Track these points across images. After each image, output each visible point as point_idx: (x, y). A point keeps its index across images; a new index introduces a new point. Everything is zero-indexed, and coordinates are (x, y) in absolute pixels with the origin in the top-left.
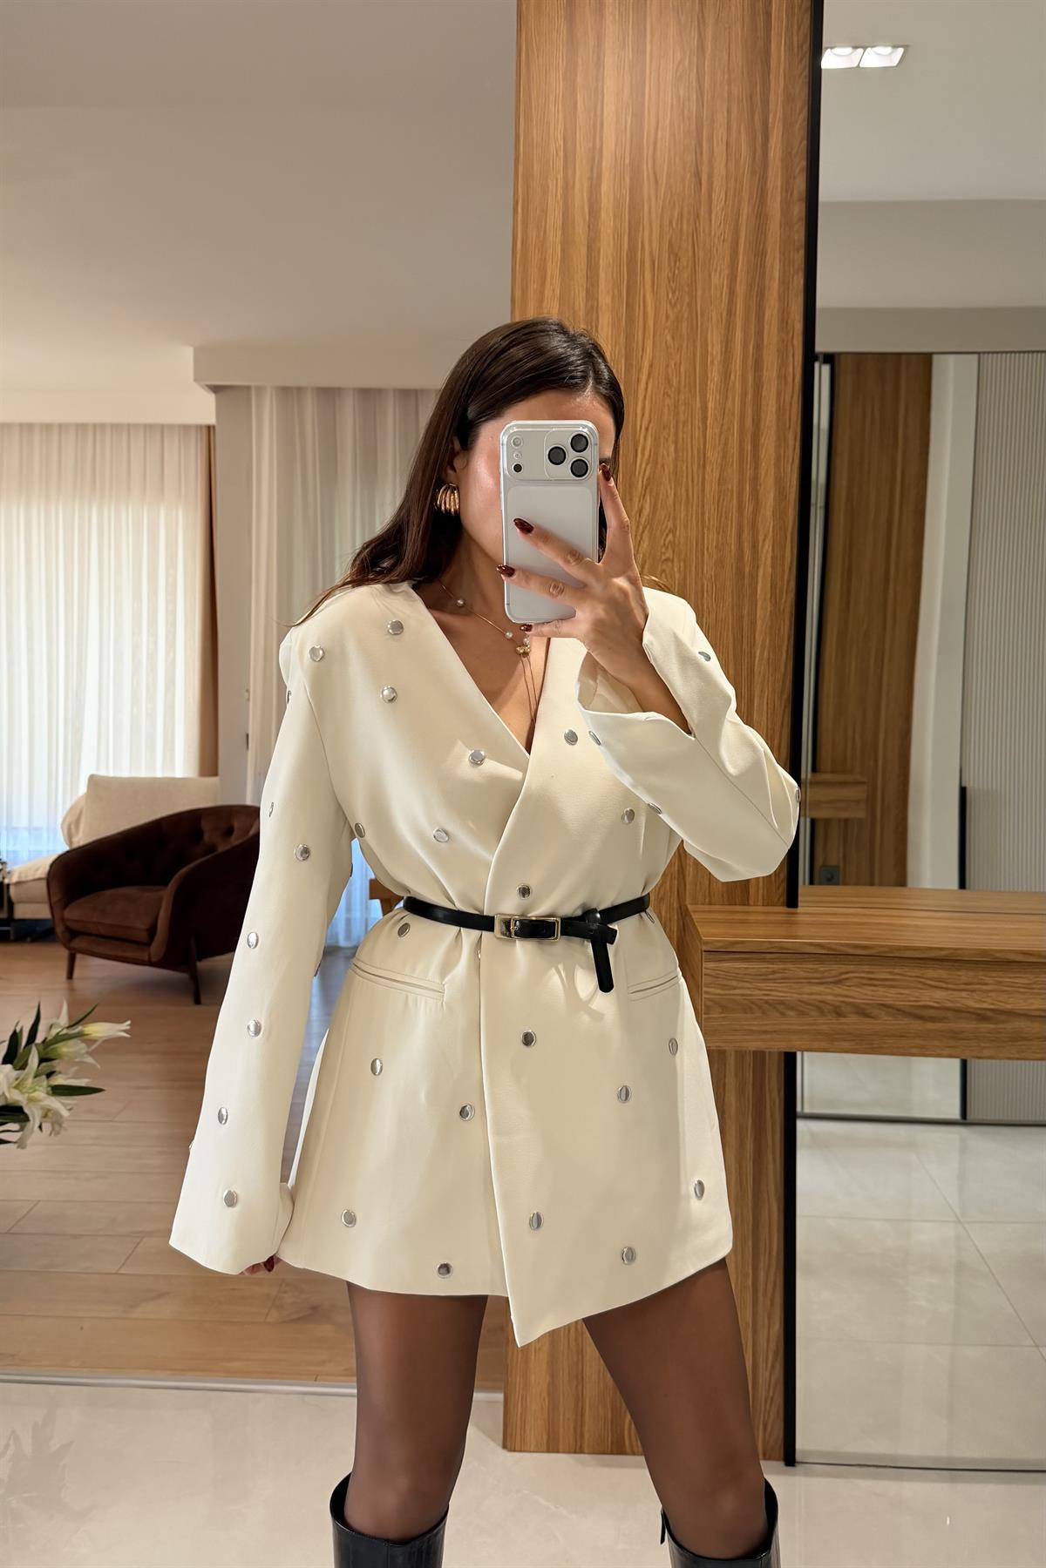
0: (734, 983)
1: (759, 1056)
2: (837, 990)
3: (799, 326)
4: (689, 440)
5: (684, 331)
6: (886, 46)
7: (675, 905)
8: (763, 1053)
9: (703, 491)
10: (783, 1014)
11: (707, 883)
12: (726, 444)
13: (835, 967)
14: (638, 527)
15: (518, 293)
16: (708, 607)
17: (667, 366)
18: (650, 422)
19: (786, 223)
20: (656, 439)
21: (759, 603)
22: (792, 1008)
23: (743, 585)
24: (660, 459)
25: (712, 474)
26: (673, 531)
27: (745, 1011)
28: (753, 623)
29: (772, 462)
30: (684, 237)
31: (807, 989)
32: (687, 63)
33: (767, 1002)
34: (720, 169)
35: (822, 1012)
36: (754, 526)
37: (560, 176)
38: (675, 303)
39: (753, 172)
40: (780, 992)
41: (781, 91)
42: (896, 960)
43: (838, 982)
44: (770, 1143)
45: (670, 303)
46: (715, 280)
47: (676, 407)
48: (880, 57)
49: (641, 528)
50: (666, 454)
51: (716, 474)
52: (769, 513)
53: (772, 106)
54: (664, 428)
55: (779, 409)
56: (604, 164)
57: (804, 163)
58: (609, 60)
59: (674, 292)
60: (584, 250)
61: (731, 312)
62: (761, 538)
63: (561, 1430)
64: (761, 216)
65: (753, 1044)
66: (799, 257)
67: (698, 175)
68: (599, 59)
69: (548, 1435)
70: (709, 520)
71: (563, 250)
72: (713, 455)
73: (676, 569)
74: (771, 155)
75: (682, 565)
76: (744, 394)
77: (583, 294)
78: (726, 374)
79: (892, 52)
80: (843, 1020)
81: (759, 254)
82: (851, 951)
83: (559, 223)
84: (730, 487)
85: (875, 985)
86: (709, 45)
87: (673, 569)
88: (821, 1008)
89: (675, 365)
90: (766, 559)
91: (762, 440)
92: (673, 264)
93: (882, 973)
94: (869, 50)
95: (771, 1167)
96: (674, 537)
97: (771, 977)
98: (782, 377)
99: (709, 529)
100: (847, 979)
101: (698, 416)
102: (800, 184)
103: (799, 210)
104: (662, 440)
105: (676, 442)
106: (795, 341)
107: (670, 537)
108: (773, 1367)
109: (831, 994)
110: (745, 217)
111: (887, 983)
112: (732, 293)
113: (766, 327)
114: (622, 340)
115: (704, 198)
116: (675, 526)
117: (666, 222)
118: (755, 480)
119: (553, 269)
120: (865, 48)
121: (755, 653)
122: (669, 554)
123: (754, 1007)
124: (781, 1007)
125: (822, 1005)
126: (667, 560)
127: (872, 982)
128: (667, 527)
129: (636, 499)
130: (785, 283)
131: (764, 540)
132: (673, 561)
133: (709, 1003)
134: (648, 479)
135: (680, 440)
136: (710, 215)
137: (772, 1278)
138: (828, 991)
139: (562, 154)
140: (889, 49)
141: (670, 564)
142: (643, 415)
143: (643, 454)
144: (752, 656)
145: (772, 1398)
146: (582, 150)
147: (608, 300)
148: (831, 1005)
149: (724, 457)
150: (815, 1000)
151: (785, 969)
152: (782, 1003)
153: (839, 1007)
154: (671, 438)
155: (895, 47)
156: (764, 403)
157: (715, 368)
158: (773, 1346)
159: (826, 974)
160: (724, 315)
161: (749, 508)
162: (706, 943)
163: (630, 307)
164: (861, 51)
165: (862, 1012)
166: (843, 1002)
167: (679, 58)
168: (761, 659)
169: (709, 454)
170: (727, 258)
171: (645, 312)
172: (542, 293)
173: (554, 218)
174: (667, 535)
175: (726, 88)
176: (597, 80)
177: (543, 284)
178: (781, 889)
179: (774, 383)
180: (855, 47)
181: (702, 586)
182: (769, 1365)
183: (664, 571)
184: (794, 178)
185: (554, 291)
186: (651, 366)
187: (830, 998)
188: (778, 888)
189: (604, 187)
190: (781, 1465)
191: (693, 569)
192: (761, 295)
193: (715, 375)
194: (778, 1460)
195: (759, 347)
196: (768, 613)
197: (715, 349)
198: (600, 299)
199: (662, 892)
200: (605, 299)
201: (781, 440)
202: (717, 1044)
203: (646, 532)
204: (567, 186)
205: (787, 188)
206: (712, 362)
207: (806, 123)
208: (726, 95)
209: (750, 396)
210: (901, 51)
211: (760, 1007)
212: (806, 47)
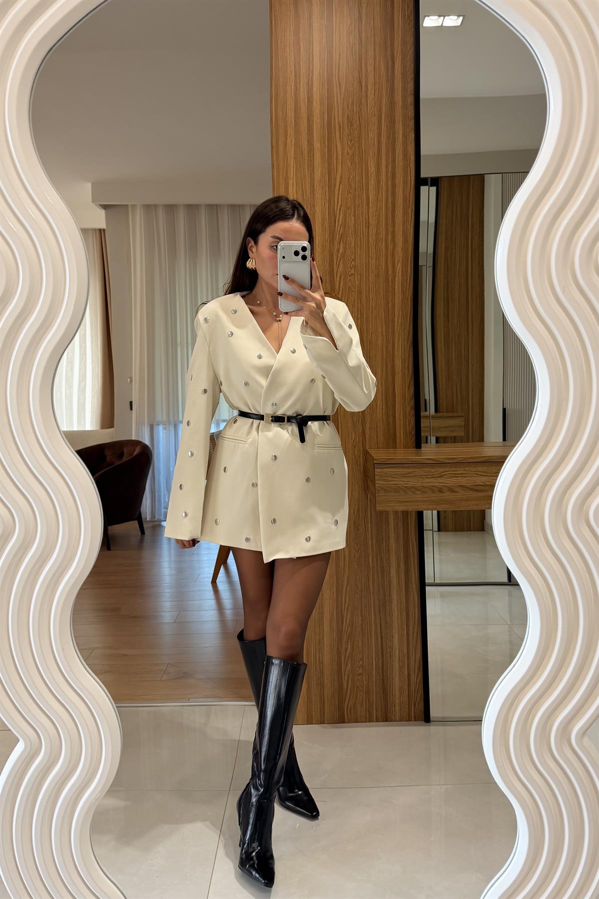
0: (390, 479)
1: (405, 514)
2: (440, 480)
3: (413, 158)
4: (361, 214)
5: (357, 161)
6: (455, 15)
7: (361, 449)
8: (407, 512)
9: (368, 239)
10: (414, 493)
11: (376, 438)
12: (379, 216)
13: (438, 470)
14: (337, 258)
15: (274, 142)
16: (372, 298)
17: (349, 178)
18: (341, 206)
19: (404, 106)
20: (345, 214)
21: (396, 295)
22: (419, 490)
23: (388, 286)
24: (347, 224)
25: (373, 230)
26: (354, 260)
27: (396, 492)
28: (394, 305)
29: (401, 224)
30: (355, 114)
31: (426, 481)
32: (353, 26)
33: (406, 487)
34: (371, 79)
35: (433, 491)
36: (393, 256)
37: (293, 84)
38: (352, 147)
39: (387, 81)
40: (412, 482)
41: (400, 39)
42: (466, 464)
43: (441, 476)
44: (412, 564)
45: (349, 146)
46: (371, 134)
47: (354, 198)
48: (453, 21)
49: (339, 259)
50: (350, 222)
51: (375, 230)
52: (400, 249)
53: (396, 48)
54: (349, 208)
55: (404, 197)
56: (314, 78)
57: (412, 76)
58: (315, 25)
59: (351, 141)
60: (306, 121)
61: (379, 151)
62: (396, 262)
63: (314, 713)
64: (392, 104)
65: (401, 508)
66: (412, 123)
67: (360, 82)
68: (310, 24)
69: (308, 715)
70: (372, 254)
71: (295, 121)
72: (373, 221)
73: (356, 279)
74: (396, 72)
75: (359, 276)
76: (387, 191)
77: (306, 143)
78: (378, 181)
79: (457, 19)
80: (443, 494)
81: (392, 122)
82: (447, 461)
83: (293, 107)
84: (381, 236)
85: (459, 477)
86: (364, 17)
87: (355, 279)
88: (432, 489)
89: (353, 177)
90: (399, 273)
91: (396, 213)
92: (349, 127)
93: (461, 471)
94: (446, 17)
95: (413, 575)
96: (355, 263)
97: (408, 475)
98: (405, 182)
99: (371, 259)
100: (445, 475)
101: (365, 202)
102: (411, 86)
103: (410, 100)
104: (348, 214)
105: (355, 216)
106: (411, 164)
107: (353, 263)
108: (418, 675)
109: (437, 483)
110: (384, 104)
111: (464, 475)
112: (379, 142)
113: (397, 157)
114: (326, 165)
115: (364, 94)
116: (355, 257)
117: (345, 106)
118: (393, 232)
119: (291, 131)
120: (444, 16)
121: (395, 320)
122: (353, 272)
123: (400, 489)
124: (413, 490)
125: (433, 488)
126: (352, 274)
127: (455, 476)
128: (351, 258)
129: (336, 244)
130: (405, 136)
131: (398, 263)
132: (354, 275)
133: (379, 489)
134: (342, 234)
135: (357, 215)
136: (367, 102)
137: (416, 630)
138: (436, 481)
139: (293, 74)
140: (456, 17)
141: (353, 276)
142: (338, 202)
143: (339, 222)
144: (393, 321)
145: (418, 691)
146: (303, 71)
147: (319, 145)
148: (437, 487)
149: (378, 222)
150: (430, 486)
151: (415, 471)
152: (413, 487)
153: (441, 488)
154: (352, 214)
155: (459, 16)
156: (397, 195)
157: (373, 178)
158: (417, 664)
159: (435, 473)
160: (376, 153)
161: (390, 247)
162: (376, 459)
163: (330, 150)
164: (442, 18)
165: (451, 490)
166: (443, 486)
167: (349, 23)
168: (398, 324)
169: (370, 221)
170: (376, 124)
171: (337, 152)
172: (286, 142)
173: (290, 105)
174: (351, 262)
175: (373, 39)
176: (310, 35)
177: (286, 138)
178: (413, 439)
179: (402, 185)
180: (440, 16)
181: (369, 288)
182: (416, 674)
183: (350, 280)
184: (408, 83)
185: (291, 141)
186: (341, 178)
187: (438, 484)
188: (411, 439)
189: (315, 89)
190: (423, 722)
191: (364, 278)
192: (394, 142)
193: (372, 182)
194: (422, 721)
195: (394, 168)
196: (400, 300)
197: (372, 169)
198: (314, 144)
199: (355, 443)
200: (317, 145)
201: (405, 213)
202: (383, 508)
203: (341, 261)
204: (297, 89)
205: (404, 89)
206: (371, 175)
207: (413, 55)
208: (373, 42)
209: (390, 192)
210: (461, 18)
211: (403, 490)
212: (412, 17)
